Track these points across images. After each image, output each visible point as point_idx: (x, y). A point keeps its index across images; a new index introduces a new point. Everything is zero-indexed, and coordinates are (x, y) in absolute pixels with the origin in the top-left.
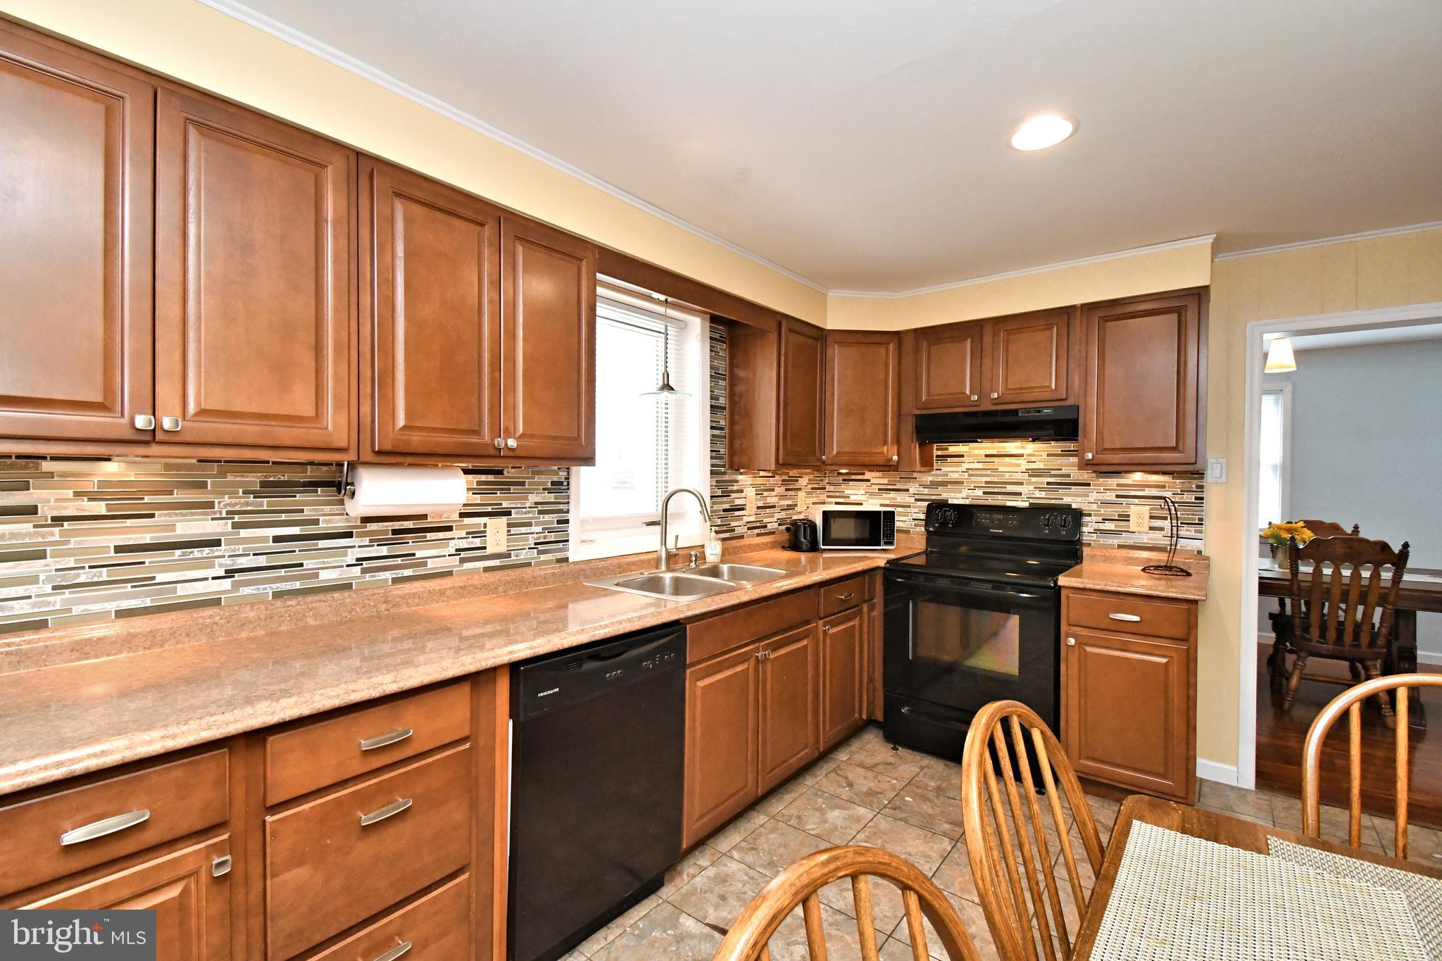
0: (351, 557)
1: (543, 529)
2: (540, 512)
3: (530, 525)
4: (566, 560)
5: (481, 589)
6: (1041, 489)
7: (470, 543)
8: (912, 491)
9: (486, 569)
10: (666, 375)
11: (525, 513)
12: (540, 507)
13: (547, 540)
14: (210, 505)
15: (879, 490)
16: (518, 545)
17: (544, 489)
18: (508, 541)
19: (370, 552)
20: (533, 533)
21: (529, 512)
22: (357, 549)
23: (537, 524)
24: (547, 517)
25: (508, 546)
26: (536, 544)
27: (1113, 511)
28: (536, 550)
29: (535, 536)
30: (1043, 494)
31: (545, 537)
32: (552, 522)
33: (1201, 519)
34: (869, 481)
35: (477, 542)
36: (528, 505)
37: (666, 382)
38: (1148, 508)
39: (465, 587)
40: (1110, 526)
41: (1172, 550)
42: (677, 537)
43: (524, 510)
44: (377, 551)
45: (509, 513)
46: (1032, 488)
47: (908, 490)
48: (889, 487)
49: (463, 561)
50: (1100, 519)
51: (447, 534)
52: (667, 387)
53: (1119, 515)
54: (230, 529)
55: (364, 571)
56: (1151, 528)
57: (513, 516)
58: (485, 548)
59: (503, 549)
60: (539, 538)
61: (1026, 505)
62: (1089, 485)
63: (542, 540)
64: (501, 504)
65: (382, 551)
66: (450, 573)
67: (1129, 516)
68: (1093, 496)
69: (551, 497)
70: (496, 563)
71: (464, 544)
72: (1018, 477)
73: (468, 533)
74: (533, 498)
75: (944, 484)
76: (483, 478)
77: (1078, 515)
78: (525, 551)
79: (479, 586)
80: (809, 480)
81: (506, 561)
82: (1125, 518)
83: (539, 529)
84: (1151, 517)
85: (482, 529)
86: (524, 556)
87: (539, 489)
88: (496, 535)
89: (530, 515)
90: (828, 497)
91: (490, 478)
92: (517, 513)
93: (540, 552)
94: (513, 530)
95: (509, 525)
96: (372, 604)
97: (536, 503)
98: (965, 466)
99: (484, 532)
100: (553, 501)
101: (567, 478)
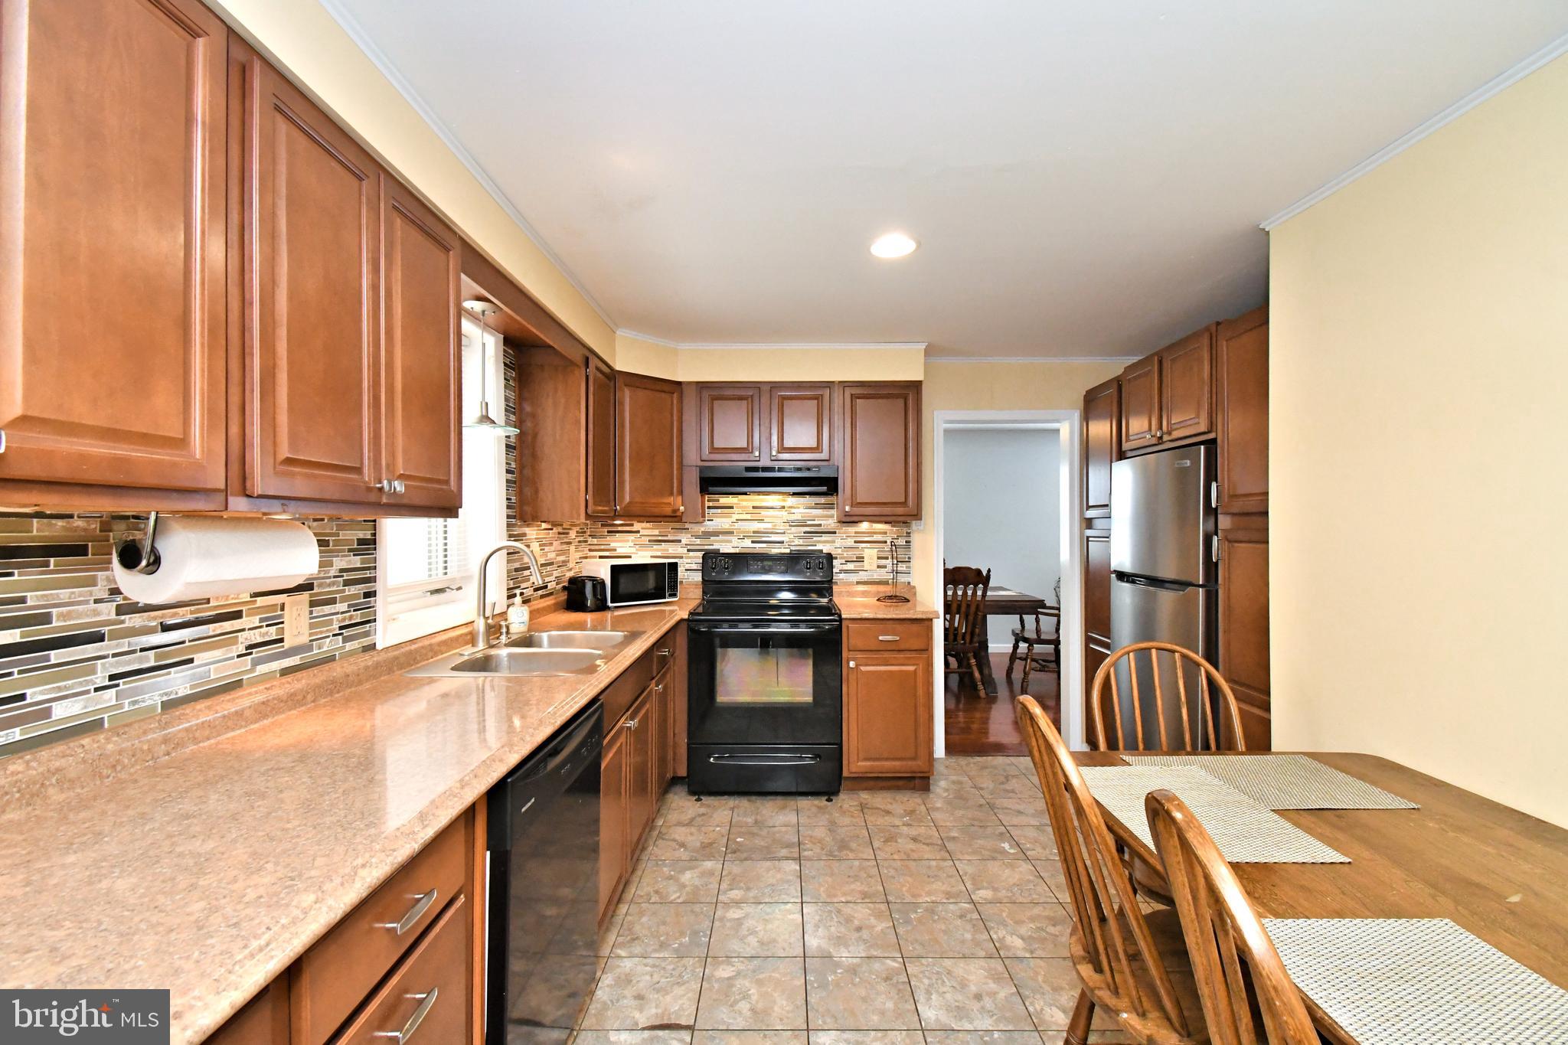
1: (349, 606)
2: (347, 583)
3: (333, 601)
4: (373, 647)
5: (286, 702)
6: (800, 538)
7: (262, 635)
8: (684, 541)
9: (285, 672)
10: (484, 404)
11: (329, 585)
12: (346, 576)
13: (353, 622)
15: (649, 541)
16: (321, 632)
17: (350, 550)
18: (312, 626)
19: (129, 663)
20: (337, 613)
21: (333, 584)
22: (110, 659)
23: (342, 600)
24: (353, 590)
25: (311, 635)
26: (341, 628)
27: (852, 554)
28: (340, 637)
29: (340, 616)
30: (801, 542)
31: (351, 618)
32: (358, 596)
33: (909, 558)
34: (638, 532)
35: (272, 633)
36: (332, 573)
37: (484, 412)
38: (876, 550)
39: (268, 701)
40: (851, 566)
41: (895, 584)
42: (495, 604)
43: (328, 581)
45: (310, 587)
46: (792, 536)
47: (680, 541)
48: (660, 538)
49: (256, 663)
50: (843, 561)
51: (235, 624)
52: (483, 418)
53: (857, 558)
55: (121, 695)
56: (879, 567)
57: (316, 590)
58: (281, 640)
59: (304, 639)
60: (345, 620)
61: (788, 551)
62: (835, 533)
63: (347, 623)
65: (147, 659)
66: (237, 685)
67: (863, 558)
68: (839, 543)
69: (356, 561)
70: (296, 660)
71: (256, 637)
72: (781, 528)
73: (261, 620)
74: (337, 563)
75: (716, 534)
77: (830, 558)
78: (328, 640)
79: (285, 698)
80: (577, 532)
81: (309, 657)
82: (860, 559)
83: (343, 607)
84: (879, 558)
85: (279, 613)
86: (328, 646)
87: (344, 551)
88: (296, 619)
89: (335, 588)
90: (590, 550)
92: (320, 586)
93: (346, 640)
94: (317, 611)
95: (313, 604)
97: (341, 570)
98: (736, 517)
99: (281, 616)
100: (359, 566)
101: (374, 535)
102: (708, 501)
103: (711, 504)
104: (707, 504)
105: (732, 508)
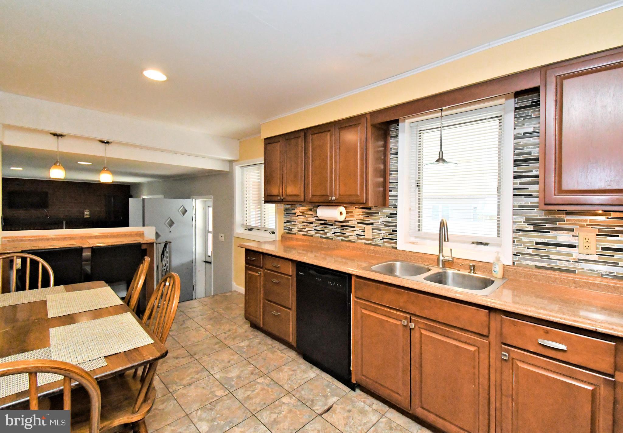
0: (333, 231)
1: (386, 232)
2: (385, 225)
3: (380, 230)
4: (396, 248)
5: (359, 249)
7: (360, 233)
9: (366, 244)
10: (441, 153)
11: (379, 225)
12: (385, 223)
13: (387, 238)
16: (374, 237)
17: (386, 216)
18: (372, 235)
19: (336, 230)
20: (382, 233)
21: (380, 225)
23: (384, 230)
24: (387, 228)
25: (372, 237)
26: (383, 238)
28: (383, 241)
29: (383, 235)
31: (387, 236)
32: (390, 230)
35: (362, 233)
36: (380, 222)
37: (441, 157)
42: (451, 250)
45: (372, 224)
49: (358, 239)
51: (354, 229)
52: (441, 159)
54: (314, 220)
55: (335, 236)
57: (374, 225)
58: (364, 236)
59: (370, 237)
60: (384, 236)
63: (385, 237)
64: (370, 221)
65: (339, 231)
66: (354, 242)
69: (390, 220)
70: (369, 242)
71: (358, 233)
73: (359, 230)
74: (382, 219)
76: (364, 210)
78: (379, 240)
81: (372, 242)
83: (384, 232)
86: (378, 242)
87: (384, 216)
88: (368, 231)
89: (380, 226)
91: (367, 211)
92: (375, 225)
93: (385, 242)
94: (374, 231)
95: (373, 229)
97: (383, 221)
99: (364, 230)
101: (397, 212)
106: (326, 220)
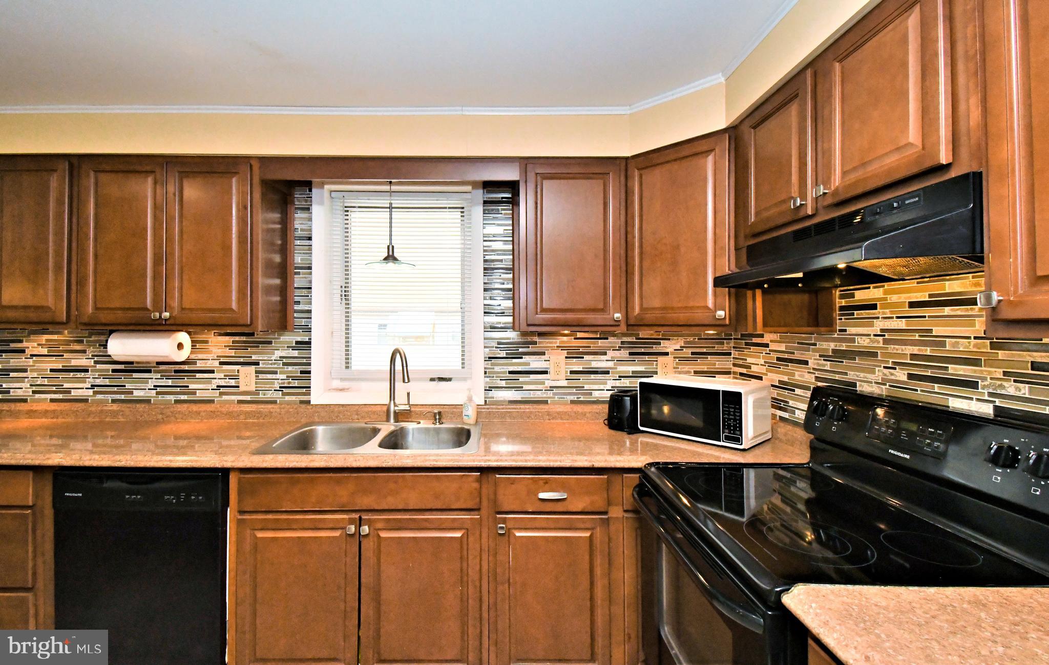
0: (151, 384)
1: (287, 377)
2: (284, 364)
3: (276, 373)
4: (309, 402)
5: (226, 415)
7: (227, 382)
8: (811, 364)
9: (240, 402)
10: (391, 248)
11: (271, 364)
12: (285, 360)
13: (291, 385)
14: (84, 352)
16: (265, 387)
17: (288, 347)
18: (256, 383)
19: (161, 382)
20: (279, 379)
21: (275, 364)
22: (154, 380)
23: (281, 373)
24: (290, 368)
25: (256, 387)
26: (280, 387)
28: (281, 392)
29: (280, 381)
31: (289, 383)
32: (296, 372)
35: (233, 383)
36: (273, 358)
37: (391, 253)
43: (270, 362)
44: (165, 382)
45: (258, 364)
47: (806, 363)
48: (786, 356)
49: (222, 394)
51: (211, 375)
52: (391, 257)
54: (93, 364)
55: (158, 393)
57: (261, 365)
58: (238, 387)
59: (253, 388)
60: (284, 383)
63: (286, 385)
64: (251, 357)
65: (168, 382)
66: (212, 401)
69: (296, 353)
70: (248, 398)
71: (222, 383)
73: (225, 376)
74: (278, 354)
76: (237, 338)
78: (271, 392)
80: (685, 343)
81: (254, 398)
83: (284, 376)
85: (237, 374)
86: (270, 395)
87: (284, 347)
88: (247, 378)
89: (276, 366)
91: (244, 338)
92: (263, 364)
93: (284, 394)
94: (261, 376)
95: (257, 372)
96: (154, 413)
97: (280, 357)
98: (879, 325)
99: (238, 376)
100: (297, 356)
101: (310, 339)
102: (842, 297)
103: (843, 303)
104: (840, 302)
105: (874, 307)
106: (132, 363)
